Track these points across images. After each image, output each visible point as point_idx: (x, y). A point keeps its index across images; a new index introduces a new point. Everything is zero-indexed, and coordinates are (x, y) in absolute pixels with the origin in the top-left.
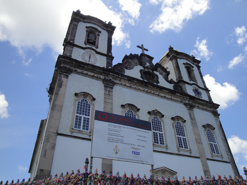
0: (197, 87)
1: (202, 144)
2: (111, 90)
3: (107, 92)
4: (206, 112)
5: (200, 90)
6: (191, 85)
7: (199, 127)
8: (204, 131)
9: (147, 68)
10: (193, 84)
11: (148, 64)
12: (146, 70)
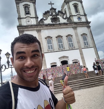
0: (79, 16)
2: (40, 33)
3: (39, 35)
5: (81, 17)
6: (76, 16)
7: (79, 36)
8: (82, 37)
9: (54, 16)
10: (77, 15)
11: (54, 14)
12: (53, 17)
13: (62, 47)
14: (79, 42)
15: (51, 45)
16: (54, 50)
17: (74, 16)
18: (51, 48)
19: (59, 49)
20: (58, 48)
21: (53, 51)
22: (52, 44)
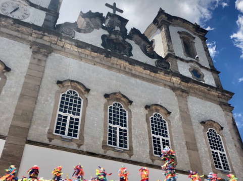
0: (197, 66)
1: (197, 151)
2: (44, 58)
3: (35, 61)
4: (209, 103)
5: (203, 71)
6: (187, 62)
7: (194, 124)
10: (192, 61)
11: (117, 28)
13: (123, 143)
14: (192, 146)
15: (75, 117)
16: (79, 146)
17: (182, 60)
18: (67, 131)
19: (104, 146)
20: (104, 142)
21: (75, 146)
22: (80, 117)
